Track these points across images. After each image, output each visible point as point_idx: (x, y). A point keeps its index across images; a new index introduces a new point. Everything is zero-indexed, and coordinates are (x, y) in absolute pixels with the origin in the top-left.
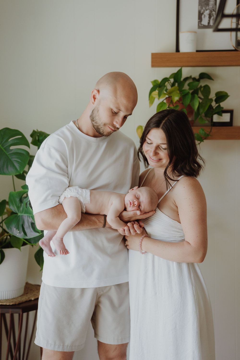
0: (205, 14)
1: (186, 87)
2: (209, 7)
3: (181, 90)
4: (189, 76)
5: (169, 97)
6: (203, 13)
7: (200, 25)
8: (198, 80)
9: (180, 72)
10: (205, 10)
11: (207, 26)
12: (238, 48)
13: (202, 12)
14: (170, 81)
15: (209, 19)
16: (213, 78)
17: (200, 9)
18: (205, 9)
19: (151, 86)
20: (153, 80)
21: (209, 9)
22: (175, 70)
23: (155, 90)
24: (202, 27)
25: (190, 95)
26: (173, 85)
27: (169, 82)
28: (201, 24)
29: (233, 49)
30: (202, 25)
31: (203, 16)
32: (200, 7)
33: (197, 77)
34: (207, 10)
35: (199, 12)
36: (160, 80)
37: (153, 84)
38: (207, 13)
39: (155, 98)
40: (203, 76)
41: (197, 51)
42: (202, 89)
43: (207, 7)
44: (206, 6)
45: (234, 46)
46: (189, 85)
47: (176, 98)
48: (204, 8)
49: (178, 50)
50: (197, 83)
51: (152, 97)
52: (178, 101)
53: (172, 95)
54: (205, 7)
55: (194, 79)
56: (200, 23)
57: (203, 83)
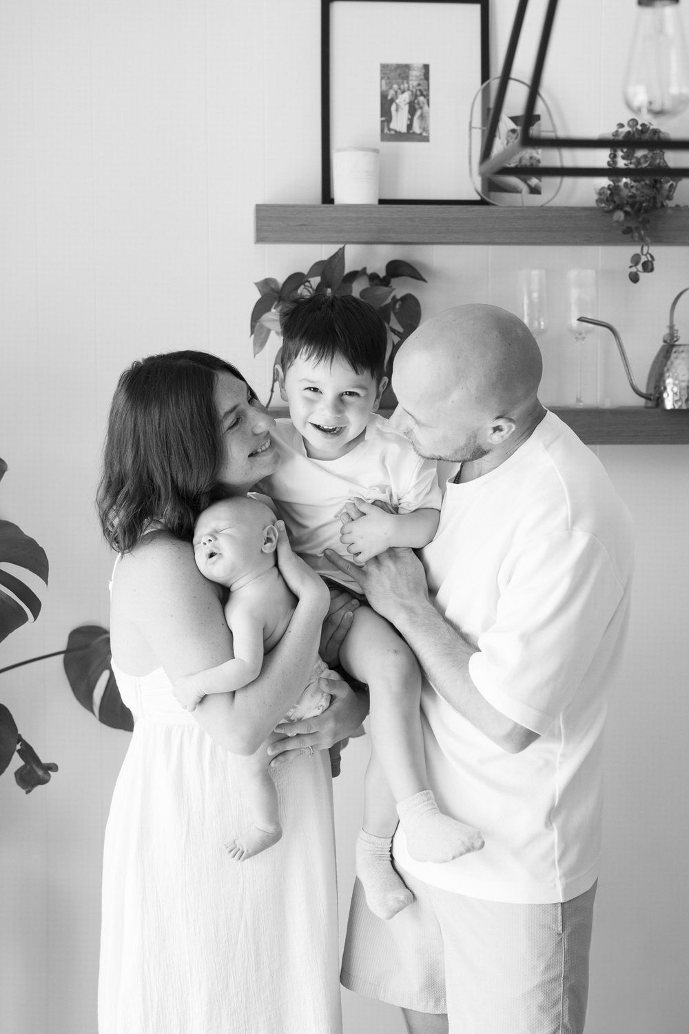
0: (397, 101)
2: (408, 83)
4: (359, 268)
6: (392, 101)
7: (386, 131)
8: (385, 282)
9: (339, 257)
10: (399, 91)
11: (404, 133)
12: (489, 197)
13: (389, 97)
14: (309, 282)
15: (410, 117)
16: (424, 276)
17: (384, 88)
18: (400, 89)
19: (257, 296)
20: (261, 278)
21: (409, 90)
22: (324, 252)
23: (269, 310)
24: (392, 135)
27: (307, 284)
28: (390, 129)
29: (477, 198)
30: (393, 132)
31: (393, 107)
32: (384, 81)
33: (382, 274)
34: (403, 92)
35: (384, 97)
36: (281, 279)
37: (260, 292)
38: (403, 99)
39: (269, 331)
40: (397, 269)
41: (382, 202)
42: (397, 306)
43: (403, 83)
44: (400, 81)
45: (479, 188)
48: (395, 86)
49: (327, 197)
50: (383, 290)
51: (262, 327)
54: (399, 85)
55: (374, 277)
56: (386, 124)
57: (401, 289)
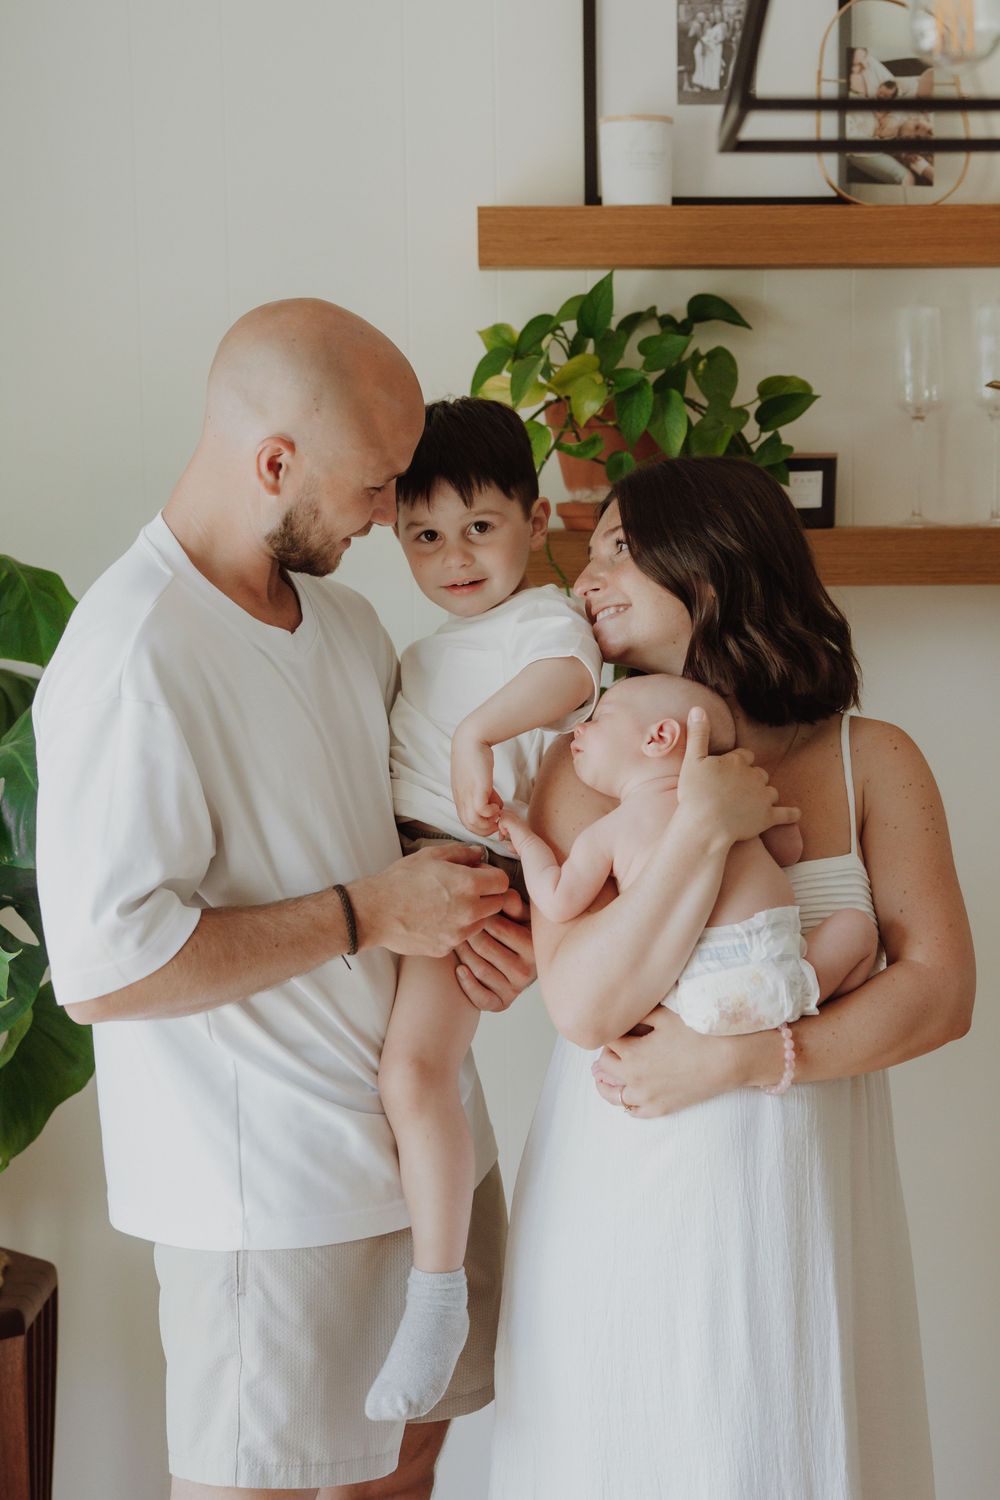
0: (705, 39)
1: (632, 358)
2: (721, 10)
3: (610, 373)
4: (643, 308)
5: (559, 400)
6: (696, 39)
7: (686, 87)
8: (684, 329)
9: (603, 289)
10: (707, 23)
11: (715, 91)
12: (848, 191)
13: (691, 33)
14: (562, 329)
15: (724, 64)
16: (746, 318)
17: (683, 18)
18: (708, 19)
19: (481, 351)
20: (487, 324)
21: (722, 20)
22: (582, 282)
23: (498, 372)
24: (696, 94)
25: (649, 394)
26: (575, 349)
27: (559, 332)
28: (692, 85)
29: (832, 193)
30: (697, 90)
31: (698, 50)
32: (682, 8)
33: (681, 315)
34: (714, 24)
35: (682, 32)
36: (518, 326)
37: (486, 345)
38: (714, 36)
40: (705, 308)
41: (677, 201)
42: (701, 366)
43: (713, 11)
44: (708, 6)
45: (835, 181)
46: (643, 348)
47: (589, 407)
48: (701, 15)
49: (592, 196)
50: (680, 339)
52: (596, 417)
53: (569, 392)
54: (706, 12)
55: (667, 321)
56: (685, 76)
57: (705, 339)
